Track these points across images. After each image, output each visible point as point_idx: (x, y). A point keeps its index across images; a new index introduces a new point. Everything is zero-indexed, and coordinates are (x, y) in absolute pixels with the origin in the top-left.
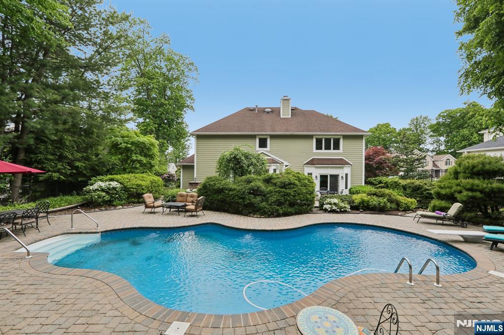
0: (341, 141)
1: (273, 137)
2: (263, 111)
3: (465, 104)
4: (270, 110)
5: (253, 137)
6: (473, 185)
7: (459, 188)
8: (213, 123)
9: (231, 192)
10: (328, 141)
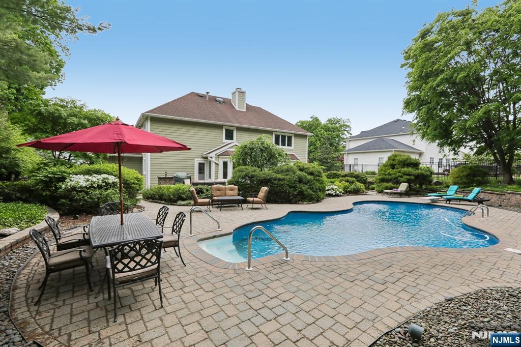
0: (293, 138)
1: (240, 129)
2: (215, 99)
3: (312, 118)
4: (222, 100)
5: (220, 127)
6: (409, 172)
7: (400, 174)
8: (164, 105)
9: (280, 182)
10: (283, 137)
